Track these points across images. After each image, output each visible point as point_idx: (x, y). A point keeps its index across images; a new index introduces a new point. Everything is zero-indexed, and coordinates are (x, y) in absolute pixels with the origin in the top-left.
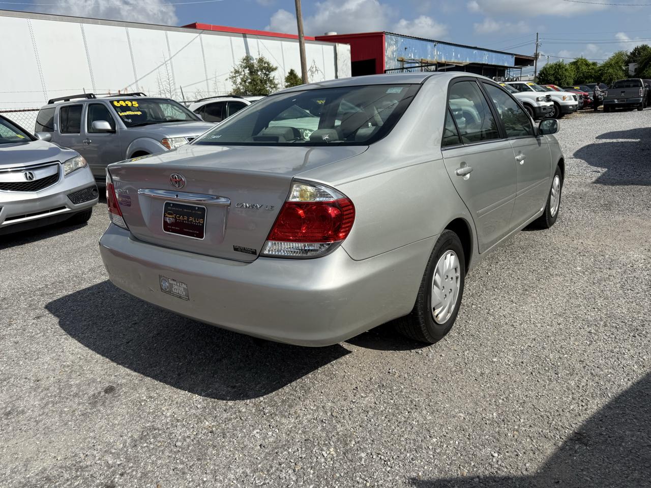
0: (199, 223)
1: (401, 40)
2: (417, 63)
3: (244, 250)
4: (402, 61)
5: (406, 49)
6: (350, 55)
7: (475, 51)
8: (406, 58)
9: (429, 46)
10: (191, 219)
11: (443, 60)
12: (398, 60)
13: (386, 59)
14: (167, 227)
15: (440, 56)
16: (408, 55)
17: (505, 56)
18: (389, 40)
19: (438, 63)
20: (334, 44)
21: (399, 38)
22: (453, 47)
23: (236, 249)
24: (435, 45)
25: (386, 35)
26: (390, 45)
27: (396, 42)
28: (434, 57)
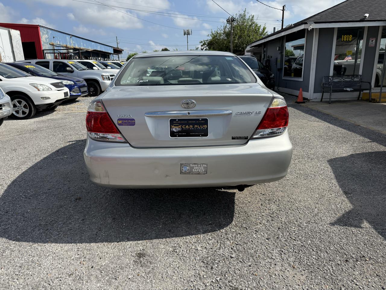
0: (204, 127)
1: (50, 32)
2: (62, 47)
3: (240, 138)
4: (53, 45)
5: (54, 37)
6: (20, 38)
7: (93, 43)
8: (55, 44)
9: (68, 37)
10: (196, 126)
11: (77, 47)
12: (50, 44)
13: (42, 43)
14: (173, 134)
15: (74, 44)
16: (56, 42)
17: (108, 47)
18: (43, 31)
19: (74, 48)
20: (8, 29)
21: (49, 30)
22: (81, 39)
23: (233, 138)
24: (71, 37)
25: (40, 27)
26: (43, 34)
27: (47, 32)
28: (71, 45)
